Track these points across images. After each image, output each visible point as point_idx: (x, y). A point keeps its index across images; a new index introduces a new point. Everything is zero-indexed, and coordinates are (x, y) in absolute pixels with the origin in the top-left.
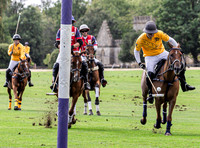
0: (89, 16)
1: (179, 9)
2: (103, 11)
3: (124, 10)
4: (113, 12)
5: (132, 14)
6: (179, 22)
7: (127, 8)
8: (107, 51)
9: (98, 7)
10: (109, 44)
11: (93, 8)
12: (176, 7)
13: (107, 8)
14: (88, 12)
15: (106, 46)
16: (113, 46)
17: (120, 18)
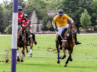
0: (26, 9)
1: (70, 5)
2: (33, 6)
3: (43, 6)
4: (38, 6)
5: (48, 8)
6: (70, 12)
7: (45, 5)
8: (35, 25)
9: (31, 5)
10: (36, 22)
11: (28, 5)
12: (69, 4)
13: (35, 5)
14: (26, 6)
15: (35, 23)
16: (38, 23)
17: (41, 10)
